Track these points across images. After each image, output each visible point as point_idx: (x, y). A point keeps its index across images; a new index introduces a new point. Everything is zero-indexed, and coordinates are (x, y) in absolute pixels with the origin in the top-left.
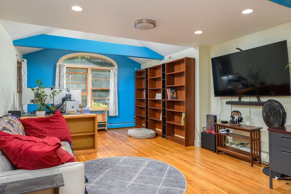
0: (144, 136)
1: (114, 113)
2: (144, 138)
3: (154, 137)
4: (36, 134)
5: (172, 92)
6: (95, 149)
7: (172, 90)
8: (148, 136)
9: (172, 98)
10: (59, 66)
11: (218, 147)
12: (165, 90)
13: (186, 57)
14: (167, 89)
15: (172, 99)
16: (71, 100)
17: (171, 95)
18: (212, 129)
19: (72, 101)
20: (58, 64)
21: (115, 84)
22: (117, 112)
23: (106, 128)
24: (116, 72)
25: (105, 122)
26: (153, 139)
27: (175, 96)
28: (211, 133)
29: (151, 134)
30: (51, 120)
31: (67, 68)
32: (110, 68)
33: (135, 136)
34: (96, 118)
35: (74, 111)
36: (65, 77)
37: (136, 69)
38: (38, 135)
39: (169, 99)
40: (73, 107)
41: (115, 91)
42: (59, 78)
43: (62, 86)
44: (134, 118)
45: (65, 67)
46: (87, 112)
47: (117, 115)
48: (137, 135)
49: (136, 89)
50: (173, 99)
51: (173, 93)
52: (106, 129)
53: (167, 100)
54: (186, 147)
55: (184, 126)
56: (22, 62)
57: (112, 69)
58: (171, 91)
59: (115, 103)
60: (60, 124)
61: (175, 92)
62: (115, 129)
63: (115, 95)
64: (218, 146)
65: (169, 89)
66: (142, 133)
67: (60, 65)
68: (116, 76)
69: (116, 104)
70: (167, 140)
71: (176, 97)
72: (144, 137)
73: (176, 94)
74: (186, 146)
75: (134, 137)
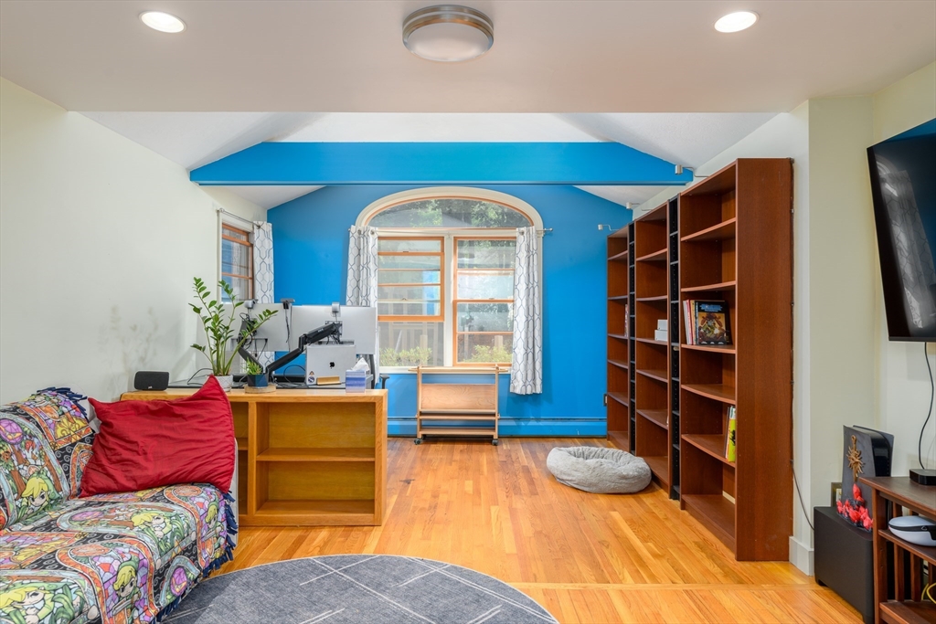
0: (594, 480)
1: (525, 385)
2: (594, 489)
3: (635, 489)
4: (115, 455)
5: (705, 315)
6: (373, 512)
7: (706, 307)
8: (611, 486)
9: (702, 338)
10: (356, 235)
11: (883, 606)
12: (677, 304)
13: (740, 161)
14: (685, 302)
15: (700, 344)
16: (341, 339)
17: (699, 325)
18: (864, 504)
19: (342, 343)
20: (353, 229)
21: (531, 285)
22: (539, 382)
23: (495, 434)
24: (537, 244)
25: (494, 415)
26: (631, 500)
27: (717, 331)
28: (860, 522)
29: (624, 477)
30: (178, 410)
31: (380, 238)
32: (515, 232)
33: (565, 477)
34: (377, 405)
35: (337, 378)
36: (372, 266)
37: (600, 227)
38: (118, 458)
39: (689, 341)
40: (332, 365)
41: (531, 307)
42: (356, 272)
43: (364, 294)
44: (605, 405)
45: (376, 236)
46: (356, 382)
47: (539, 390)
48: (569, 475)
49: (609, 301)
50: (709, 344)
51: (710, 317)
52: (496, 437)
53: (684, 346)
54: (740, 563)
55: (734, 465)
56: (256, 230)
57: (523, 233)
58: (700, 310)
59: (530, 350)
60: (201, 426)
61: (717, 315)
62: (530, 440)
63: (531, 322)
64: (883, 600)
65: (692, 302)
66: (589, 468)
67: (359, 232)
68: (535, 255)
69: (534, 354)
70: (685, 512)
71: (722, 334)
72: (595, 485)
73: (723, 321)
74: (739, 558)
75: (562, 480)
